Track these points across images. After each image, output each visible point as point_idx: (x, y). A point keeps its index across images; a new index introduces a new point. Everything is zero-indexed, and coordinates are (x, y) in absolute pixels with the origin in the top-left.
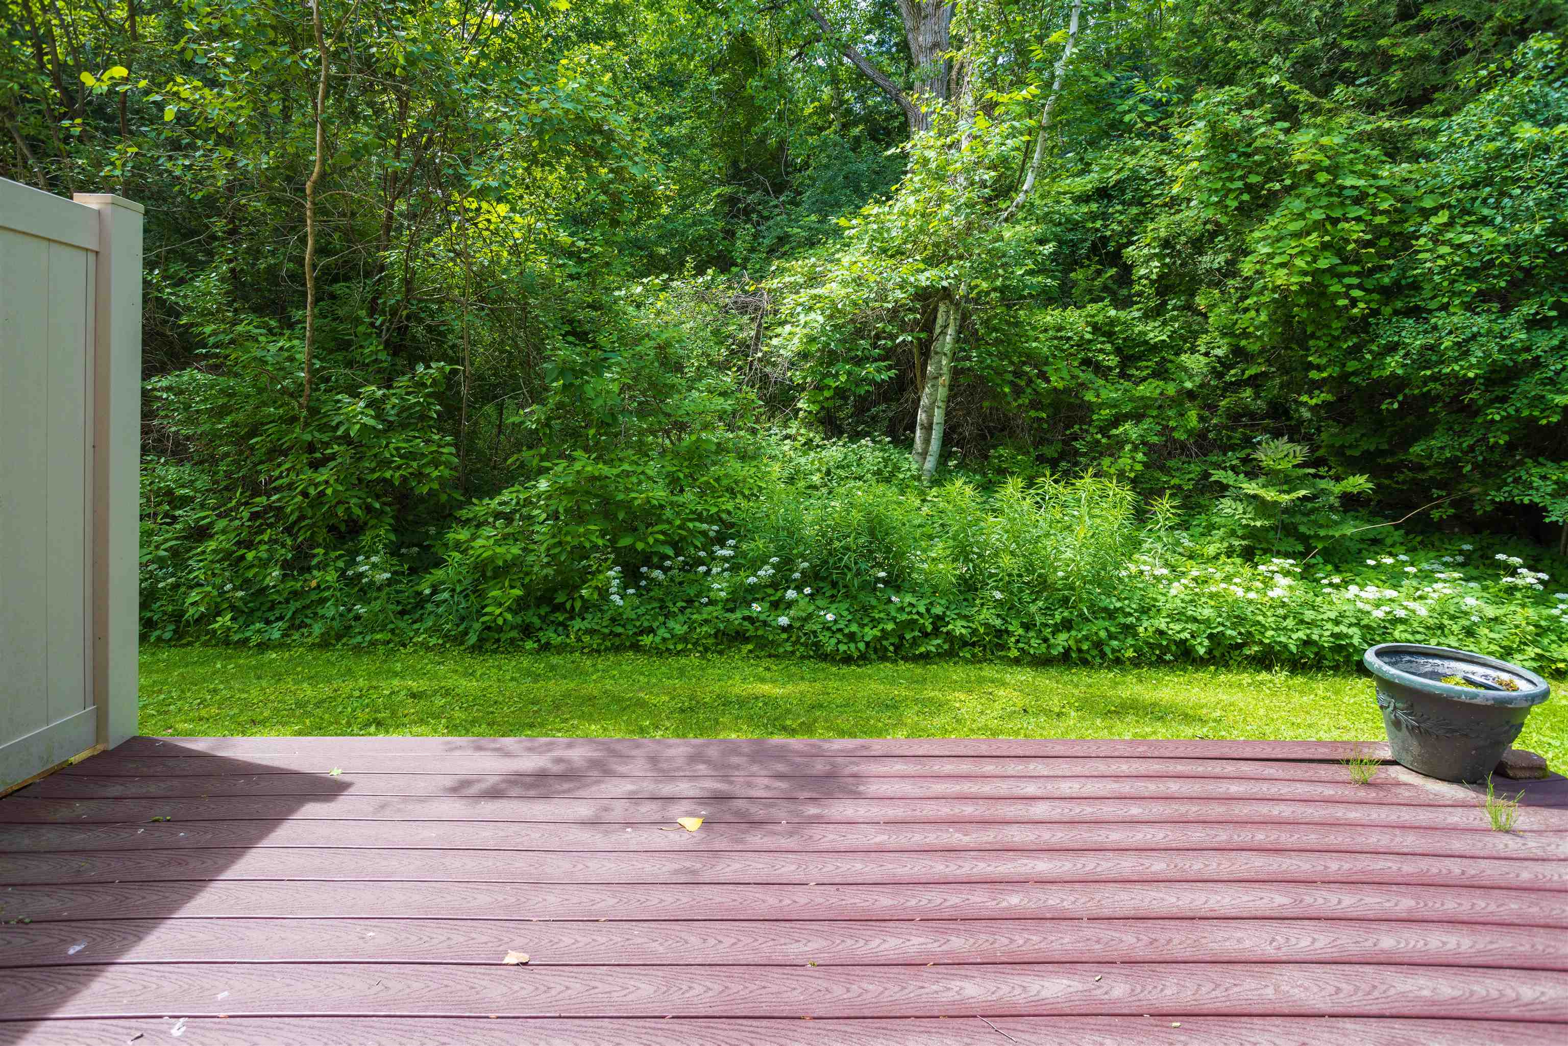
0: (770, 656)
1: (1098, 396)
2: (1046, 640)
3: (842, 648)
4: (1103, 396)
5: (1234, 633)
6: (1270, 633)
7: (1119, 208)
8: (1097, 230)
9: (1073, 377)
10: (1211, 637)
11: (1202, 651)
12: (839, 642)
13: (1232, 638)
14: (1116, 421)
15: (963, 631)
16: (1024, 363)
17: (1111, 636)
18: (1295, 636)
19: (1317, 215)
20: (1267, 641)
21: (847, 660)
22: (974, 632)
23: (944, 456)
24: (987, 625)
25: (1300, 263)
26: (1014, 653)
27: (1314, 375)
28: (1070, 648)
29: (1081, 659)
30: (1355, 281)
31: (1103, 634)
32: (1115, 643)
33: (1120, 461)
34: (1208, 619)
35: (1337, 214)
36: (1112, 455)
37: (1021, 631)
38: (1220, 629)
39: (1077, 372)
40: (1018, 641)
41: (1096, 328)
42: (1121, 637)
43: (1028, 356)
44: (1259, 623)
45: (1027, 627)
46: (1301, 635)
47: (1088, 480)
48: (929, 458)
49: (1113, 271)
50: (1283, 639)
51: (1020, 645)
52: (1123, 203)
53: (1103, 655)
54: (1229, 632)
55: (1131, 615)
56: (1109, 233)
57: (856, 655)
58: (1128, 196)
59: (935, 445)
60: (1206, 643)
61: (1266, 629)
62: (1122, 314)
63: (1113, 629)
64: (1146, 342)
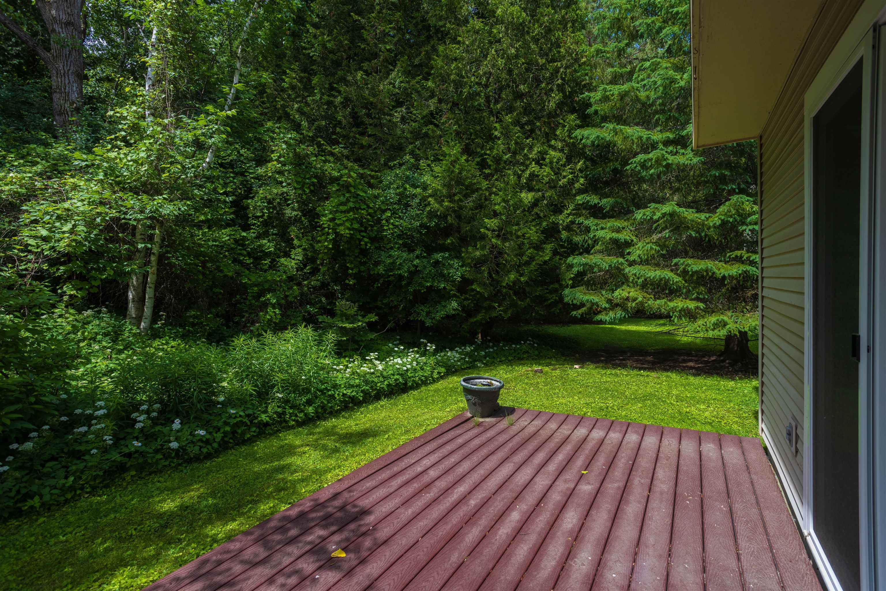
0: (150, 474)
3: (205, 450)
4: (253, 279)
5: (368, 388)
6: (378, 385)
9: (234, 269)
10: (362, 391)
11: (361, 398)
12: (201, 447)
14: (262, 293)
15: (267, 419)
20: (378, 388)
21: (209, 456)
22: (270, 418)
23: (155, 318)
24: (276, 413)
25: (348, 224)
27: (350, 272)
34: (359, 384)
37: (291, 411)
38: (363, 387)
41: (236, 241)
45: (292, 408)
46: (386, 383)
48: (144, 320)
50: (382, 386)
54: (366, 388)
57: (212, 451)
59: (148, 311)
60: (362, 394)
61: (376, 383)
64: (263, 251)
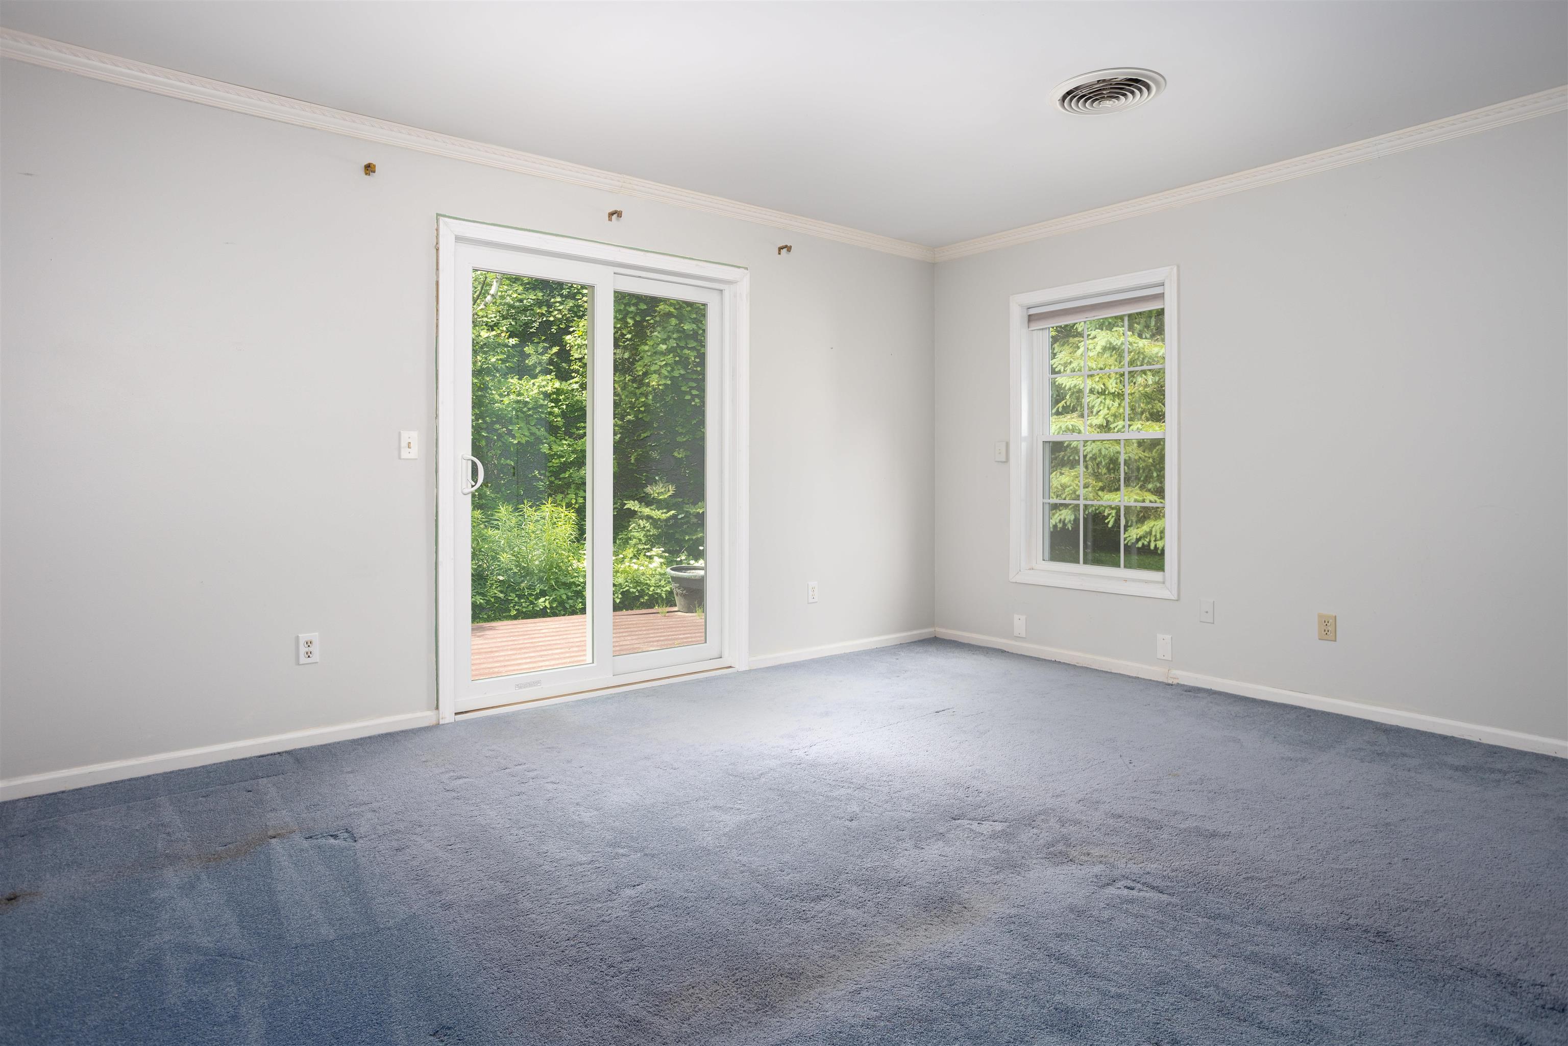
1: (550, 449)
2: (532, 603)
5: (635, 590)
6: (652, 589)
7: (559, 299)
8: (543, 314)
9: (532, 434)
10: (622, 593)
13: (633, 593)
15: (482, 601)
16: (495, 423)
17: (568, 598)
18: (664, 589)
19: (673, 343)
20: (650, 593)
22: (488, 602)
24: (496, 597)
26: (514, 613)
27: (679, 439)
28: (546, 607)
29: (552, 613)
30: (694, 385)
31: (564, 597)
32: (570, 601)
33: (569, 496)
34: (620, 584)
35: (682, 344)
36: (562, 493)
37: (516, 599)
38: (627, 588)
39: (534, 430)
40: (515, 605)
42: (575, 598)
43: (498, 416)
44: (647, 584)
45: (520, 597)
47: (549, 505)
49: (555, 349)
50: (659, 591)
51: (517, 607)
52: (561, 295)
53: (565, 609)
54: (632, 590)
55: (579, 585)
56: (552, 319)
58: (565, 292)
60: (620, 596)
61: (651, 586)
62: (565, 386)
63: (570, 594)
